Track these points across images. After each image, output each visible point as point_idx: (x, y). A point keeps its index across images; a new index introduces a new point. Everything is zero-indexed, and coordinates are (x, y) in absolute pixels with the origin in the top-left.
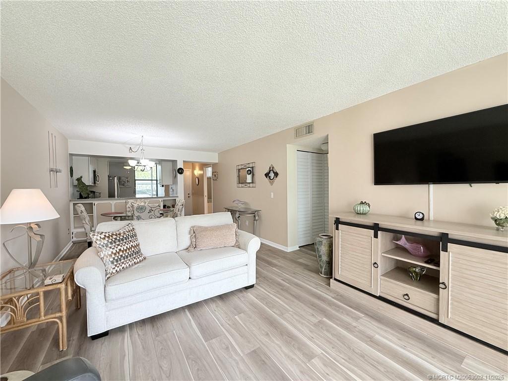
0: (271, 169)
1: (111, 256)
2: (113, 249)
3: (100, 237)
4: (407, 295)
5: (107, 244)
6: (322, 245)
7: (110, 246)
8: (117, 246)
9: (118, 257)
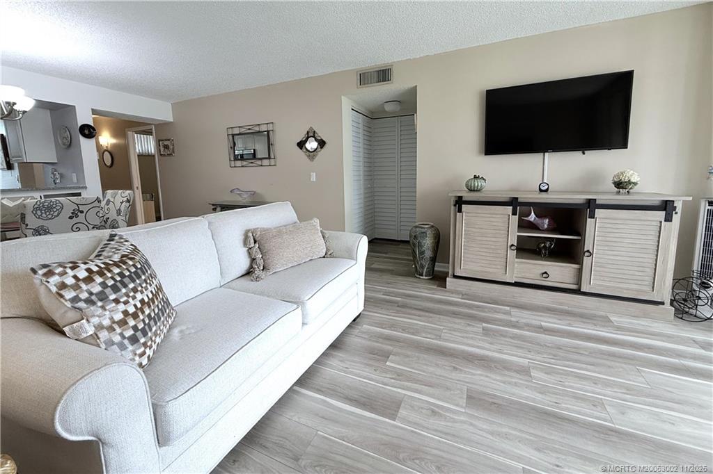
0: (311, 134)
1: (126, 323)
2: (126, 303)
3: (75, 277)
4: (546, 273)
5: (102, 293)
6: (427, 236)
7: (113, 297)
8: (132, 294)
9: (143, 321)
